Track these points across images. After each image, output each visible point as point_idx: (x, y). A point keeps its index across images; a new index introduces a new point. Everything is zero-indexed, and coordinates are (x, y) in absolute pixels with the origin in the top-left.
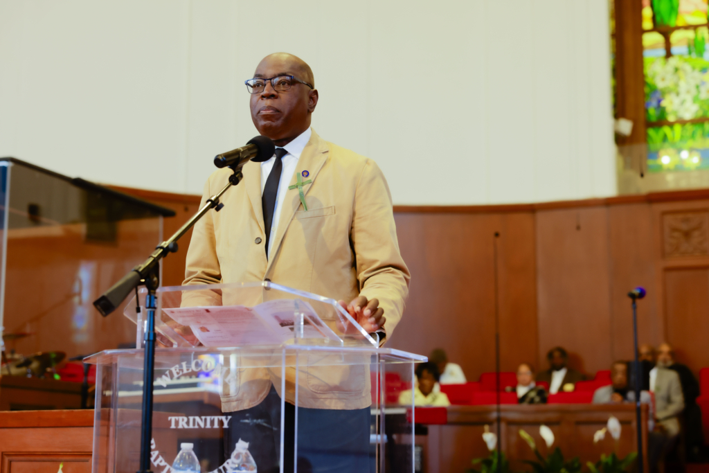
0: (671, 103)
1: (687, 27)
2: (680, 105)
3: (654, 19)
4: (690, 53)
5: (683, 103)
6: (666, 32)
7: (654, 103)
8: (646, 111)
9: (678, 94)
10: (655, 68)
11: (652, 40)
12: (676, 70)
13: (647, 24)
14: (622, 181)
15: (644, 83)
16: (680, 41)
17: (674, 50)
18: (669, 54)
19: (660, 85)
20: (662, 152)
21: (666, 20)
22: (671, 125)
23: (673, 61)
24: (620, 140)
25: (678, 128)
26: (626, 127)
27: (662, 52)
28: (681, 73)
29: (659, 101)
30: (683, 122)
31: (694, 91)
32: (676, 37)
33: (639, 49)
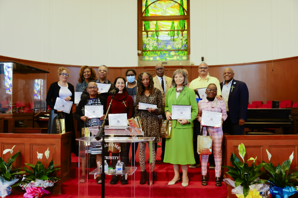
0: (148, 47)
1: (151, 31)
2: (149, 47)
3: (145, 28)
4: (152, 36)
5: (150, 47)
6: (147, 32)
7: (144, 47)
8: (143, 48)
9: (149, 45)
10: (145, 39)
11: (144, 33)
12: (149, 40)
13: (143, 30)
14: (139, 63)
15: (143, 42)
16: (150, 34)
17: (149, 36)
18: (147, 37)
19: (146, 43)
20: (146, 57)
21: (147, 29)
22: (148, 51)
23: (148, 38)
24: (139, 54)
25: (149, 52)
26: (140, 52)
27: (146, 36)
28: (150, 41)
29: (145, 46)
30: (150, 51)
31: (152, 45)
32: (149, 33)
33: (142, 35)
